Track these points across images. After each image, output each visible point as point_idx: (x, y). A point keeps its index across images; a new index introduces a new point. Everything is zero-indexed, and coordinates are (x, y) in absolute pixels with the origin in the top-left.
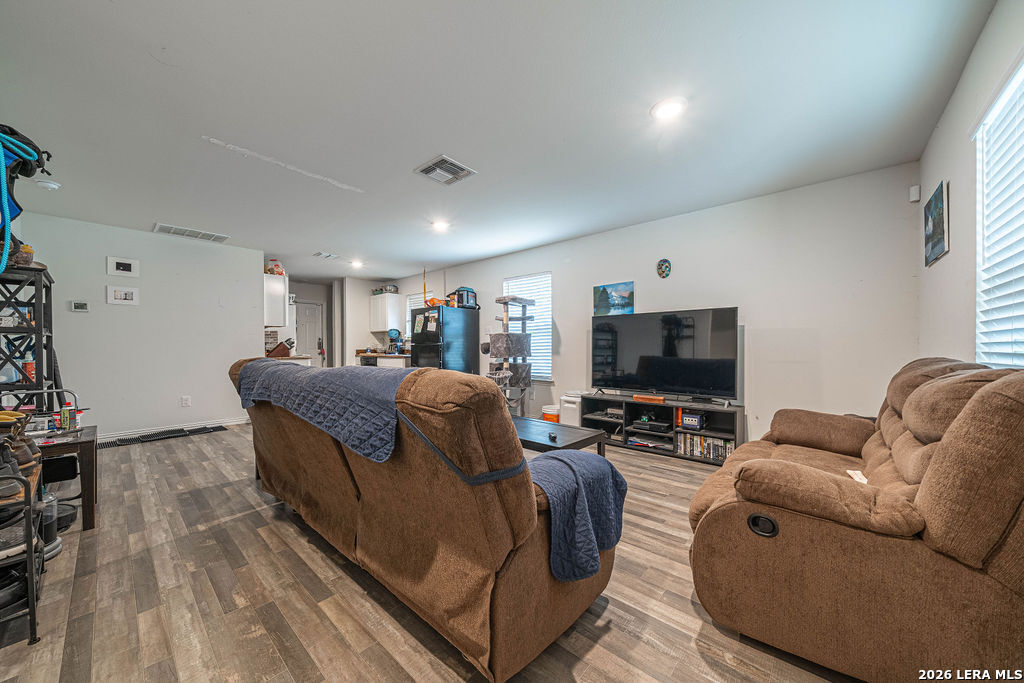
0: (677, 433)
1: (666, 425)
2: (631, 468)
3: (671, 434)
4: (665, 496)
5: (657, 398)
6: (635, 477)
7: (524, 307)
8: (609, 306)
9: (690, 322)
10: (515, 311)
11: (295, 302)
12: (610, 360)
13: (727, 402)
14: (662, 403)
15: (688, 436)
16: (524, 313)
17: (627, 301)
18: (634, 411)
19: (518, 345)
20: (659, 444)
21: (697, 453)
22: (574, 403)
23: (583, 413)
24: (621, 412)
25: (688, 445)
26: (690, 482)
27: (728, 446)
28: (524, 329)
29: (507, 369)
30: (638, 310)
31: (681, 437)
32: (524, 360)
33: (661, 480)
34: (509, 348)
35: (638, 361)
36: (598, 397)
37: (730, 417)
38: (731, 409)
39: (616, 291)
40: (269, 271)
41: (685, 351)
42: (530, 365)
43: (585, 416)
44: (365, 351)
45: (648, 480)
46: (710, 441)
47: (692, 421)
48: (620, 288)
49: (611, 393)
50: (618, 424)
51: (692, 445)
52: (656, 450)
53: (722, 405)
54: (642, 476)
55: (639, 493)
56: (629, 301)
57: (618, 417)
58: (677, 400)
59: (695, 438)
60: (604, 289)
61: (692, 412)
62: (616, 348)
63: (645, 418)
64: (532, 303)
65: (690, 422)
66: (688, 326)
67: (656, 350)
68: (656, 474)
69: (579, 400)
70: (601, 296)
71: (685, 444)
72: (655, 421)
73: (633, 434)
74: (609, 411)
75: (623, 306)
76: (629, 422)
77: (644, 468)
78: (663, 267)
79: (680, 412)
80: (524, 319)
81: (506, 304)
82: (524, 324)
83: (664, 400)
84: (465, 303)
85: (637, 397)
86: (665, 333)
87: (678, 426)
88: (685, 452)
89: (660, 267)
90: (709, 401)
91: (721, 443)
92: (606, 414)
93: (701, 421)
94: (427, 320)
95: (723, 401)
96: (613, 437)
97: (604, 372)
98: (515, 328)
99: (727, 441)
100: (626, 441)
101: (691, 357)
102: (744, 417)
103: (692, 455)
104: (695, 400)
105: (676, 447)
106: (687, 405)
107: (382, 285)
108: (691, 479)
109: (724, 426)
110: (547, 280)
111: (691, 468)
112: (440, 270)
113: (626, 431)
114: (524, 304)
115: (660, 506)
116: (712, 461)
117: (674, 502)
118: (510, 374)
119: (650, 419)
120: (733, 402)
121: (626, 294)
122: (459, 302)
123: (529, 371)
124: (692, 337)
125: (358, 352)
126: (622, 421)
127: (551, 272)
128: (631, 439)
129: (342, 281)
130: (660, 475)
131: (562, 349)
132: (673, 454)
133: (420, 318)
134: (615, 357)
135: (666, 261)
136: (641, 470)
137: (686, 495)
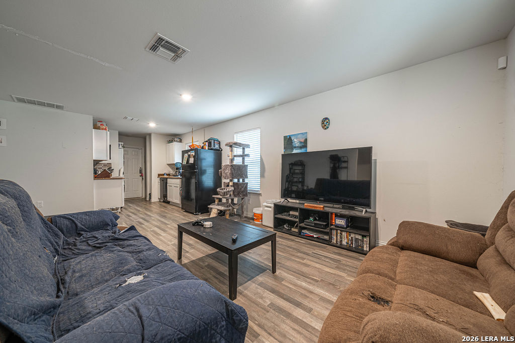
0: (331, 229)
1: (325, 224)
2: (299, 254)
3: (327, 230)
4: (317, 281)
5: (319, 206)
6: (300, 263)
7: (243, 149)
8: (293, 148)
9: (346, 159)
10: (238, 151)
11: (123, 147)
12: (300, 180)
13: (364, 210)
14: (322, 209)
15: (339, 231)
16: (244, 152)
17: (303, 144)
18: (305, 214)
19: (240, 171)
20: (321, 236)
21: (344, 243)
22: (270, 207)
23: (275, 214)
24: (297, 214)
25: (339, 237)
26: (337, 268)
27: (365, 239)
28: (243, 162)
29: (231, 186)
30: (310, 149)
31: (334, 232)
32: (243, 180)
33: (317, 266)
34: (232, 173)
35: (315, 181)
36: (284, 204)
37: (367, 220)
38: (367, 215)
39: (297, 138)
40: (96, 127)
41: (343, 176)
42: (247, 184)
43: (276, 216)
44: (163, 175)
45: (308, 266)
46: (353, 235)
47: (341, 222)
48: (299, 136)
49: (293, 202)
50: (296, 222)
51: (341, 238)
52: (318, 240)
53: (361, 212)
54: (305, 261)
55: (299, 279)
56: (304, 144)
57: (295, 217)
58: (333, 207)
59: (343, 233)
60: (290, 137)
61: (341, 216)
62: (304, 174)
63: (311, 219)
64: (248, 146)
65: (340, 223)
66: (345, 162)
67: (326, 175)
68: (315, 260)
69: (273, 206)
70: (288, 141)
71: (337, 237)
72: (318, 220)
73: (305, 228)
74: (291, 213)
75: (301, 148)
76: (302, 221)
77: (308, 254)
78: (325, 122)
79: (334, 216)
80: (243, 156)
81: (231, 146)
82: (243, 159)
83: (323, 208)
84: (212, 147)
85: (308, 205)
86: (332, 165)
87: (333, 225)
88: (337, 241)
89: (323, 122)
90: (353, 209)
91: (360, 237)
92: (289, 215)
93: (347, 222)
94: (189, 156)
95: (362, 209)
96: (293, 229)
97: (298, 187)
98: (238, 161)
99: (364, 236)
100: (300, 233)
101: (346, 179)
102: (376, 219)
103: (341, 244)
104: (343, 208)
105: (331, 238)
106: (338, 211)
107: (173, 138)
108: (339, 266)
109: (362, 226)
110: (258, 132)
111: (339, 254)
112: (201, 128)
113: (300, 227)
114: (244, 146)
115: (311, 292)
116: (354, 249)
117: (322, 288)
118: (233, 188)
119: (315, 220)
120: (368, 210)
121: (303, 140)
122: (209, 146)
123: (246, 187)
124: (347, 168)
125: (159, 175)
126: (297, 220)
127: (260, 128)
128: (303, 231)
129: (150, 135)
130: (318, 260)
131: (266, 174)
132: (328, 242)
133: (186, 155)
134: (303, 178)
135: (326, 119)
136: (305, 256)
137: (332, 281)
